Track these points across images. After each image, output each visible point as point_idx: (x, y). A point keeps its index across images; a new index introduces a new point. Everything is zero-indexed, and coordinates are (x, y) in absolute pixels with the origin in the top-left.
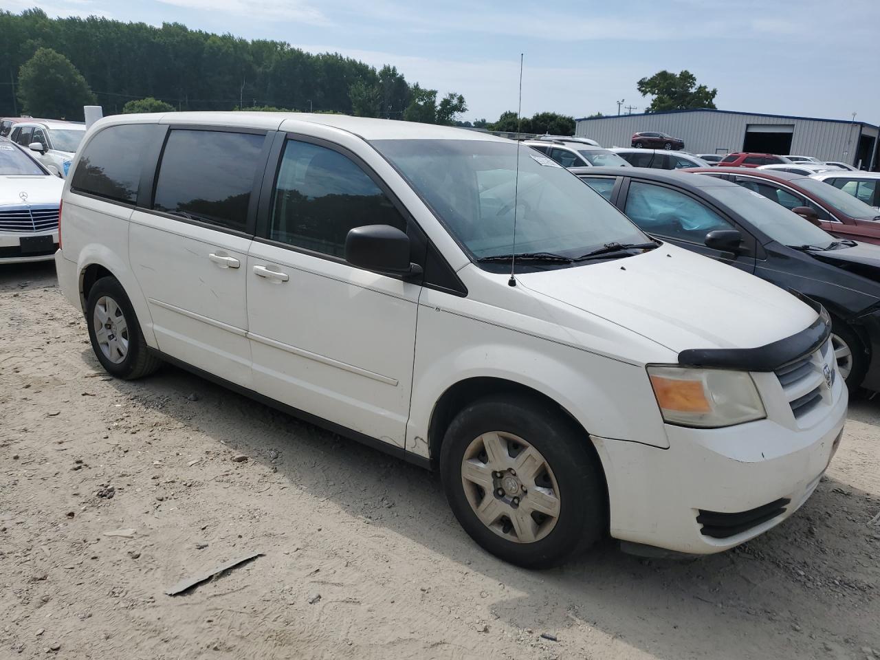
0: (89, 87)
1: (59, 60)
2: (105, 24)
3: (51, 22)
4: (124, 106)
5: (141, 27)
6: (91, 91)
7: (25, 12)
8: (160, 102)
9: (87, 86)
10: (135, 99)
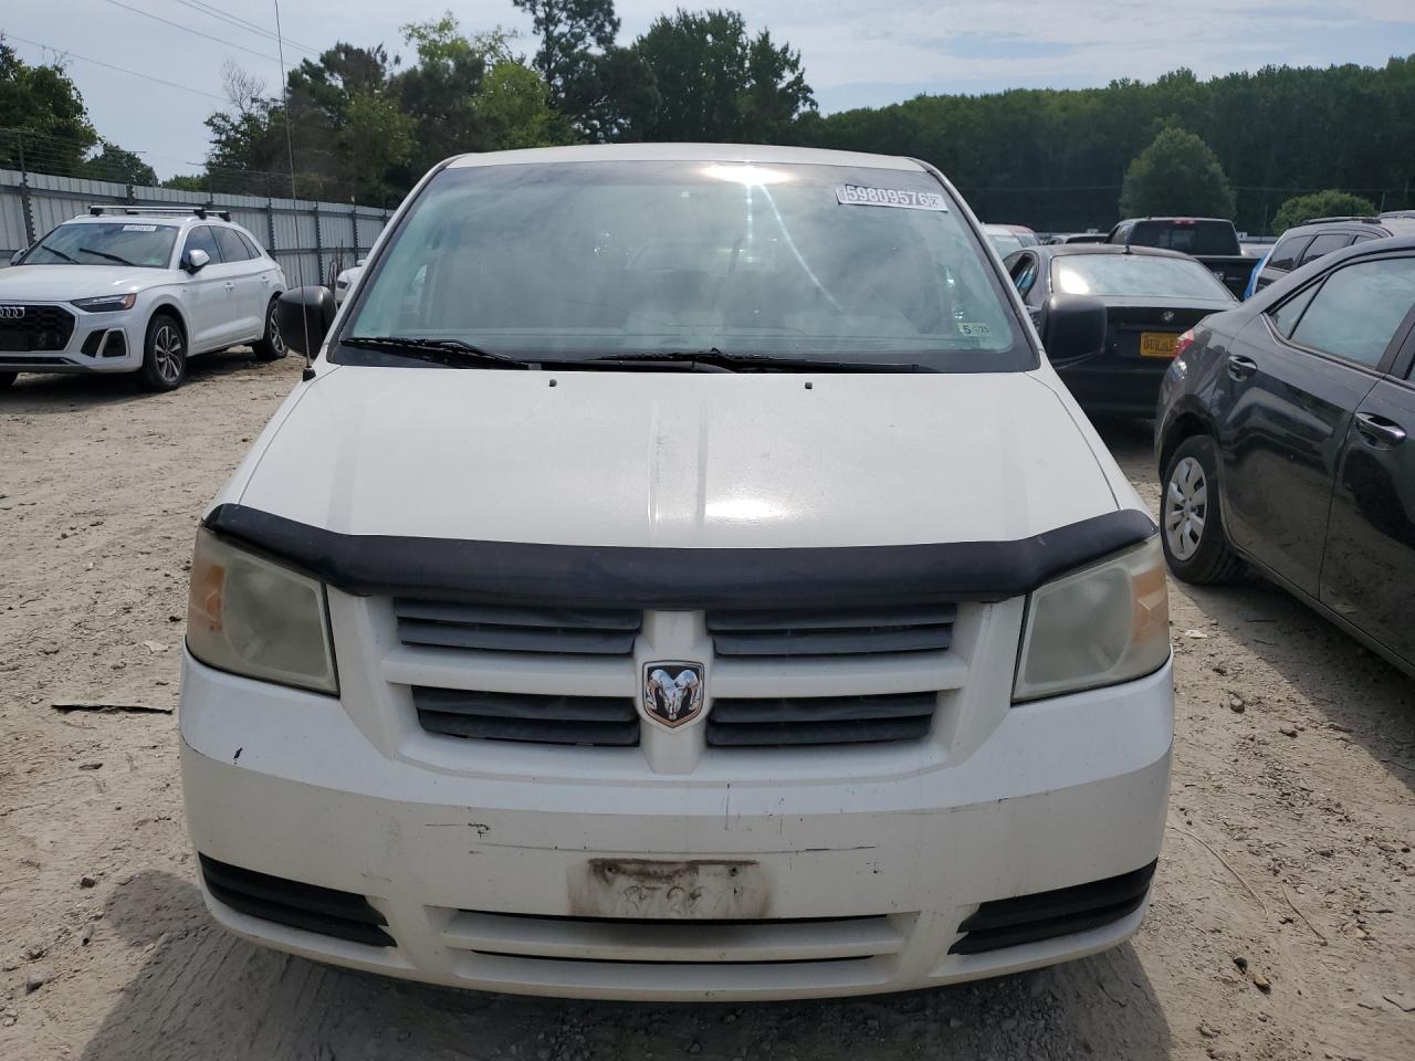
0: (1228, 179)
1: (1188, 145)
2: (1287, 75)
3: (1201, 87)
4: (1281, 208)
5: (1350, 70)
6: (1227, 187)
7: (1163, 78)
8: (1347, 197)
9: (1223, 178)
10: (1300, 195)
